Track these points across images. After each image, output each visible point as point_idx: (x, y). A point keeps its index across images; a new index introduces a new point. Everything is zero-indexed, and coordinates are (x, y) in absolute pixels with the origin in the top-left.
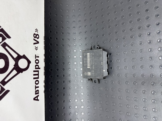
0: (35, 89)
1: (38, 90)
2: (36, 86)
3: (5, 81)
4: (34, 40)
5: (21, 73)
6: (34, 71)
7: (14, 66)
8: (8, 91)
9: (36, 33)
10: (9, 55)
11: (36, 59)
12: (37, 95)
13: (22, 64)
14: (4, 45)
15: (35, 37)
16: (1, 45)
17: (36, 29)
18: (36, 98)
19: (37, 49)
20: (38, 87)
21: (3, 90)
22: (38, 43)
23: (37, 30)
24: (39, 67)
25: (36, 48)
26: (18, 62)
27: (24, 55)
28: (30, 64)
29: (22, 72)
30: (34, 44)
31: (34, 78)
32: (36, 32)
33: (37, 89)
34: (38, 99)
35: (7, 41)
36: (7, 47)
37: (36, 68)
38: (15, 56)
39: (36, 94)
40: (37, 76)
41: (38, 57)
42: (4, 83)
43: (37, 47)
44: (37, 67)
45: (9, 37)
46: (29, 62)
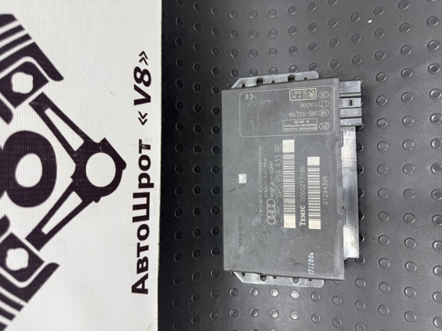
0: (138, 256)
1: (146, 259)
2: (139, 244)
3: (43, 234)
4: (137, 88)
5: (93, 202)
6: (136, 195)
7: (71, 180)
8: (53, 267)
9: (143, 66)
10: (57, 141)
11: (141, 155)
12: (143, 274)
13: (99, 170)
14: (42, 105)
15: (139, 81)
16: (30, 104)
17: (143, 53)
18: (140, 287)
19: (146, 120)
20: (146, 248)
21: (36, 264)
22: (147, 99)
23: (143, 56)
24: (151, 182)
25: (143, 119)
26: (85, 163)
27: (105, 141)
28: (124, 171)
29: (97, 201)
30: (137, 102)
31: (136, 219)
32: (140, 61)
33: (143, 255)
34: (146, 287)
35: (50, 89)
36: (49, 113)
37: (141, 186)
38: (76, 142)
39: (139, 271)
40: (143, 212)
41: (148, 147)
42: (38, 238)
43: (146, 114)
44: (144, 181)
45: (57, 77)
46: (120, 165)
